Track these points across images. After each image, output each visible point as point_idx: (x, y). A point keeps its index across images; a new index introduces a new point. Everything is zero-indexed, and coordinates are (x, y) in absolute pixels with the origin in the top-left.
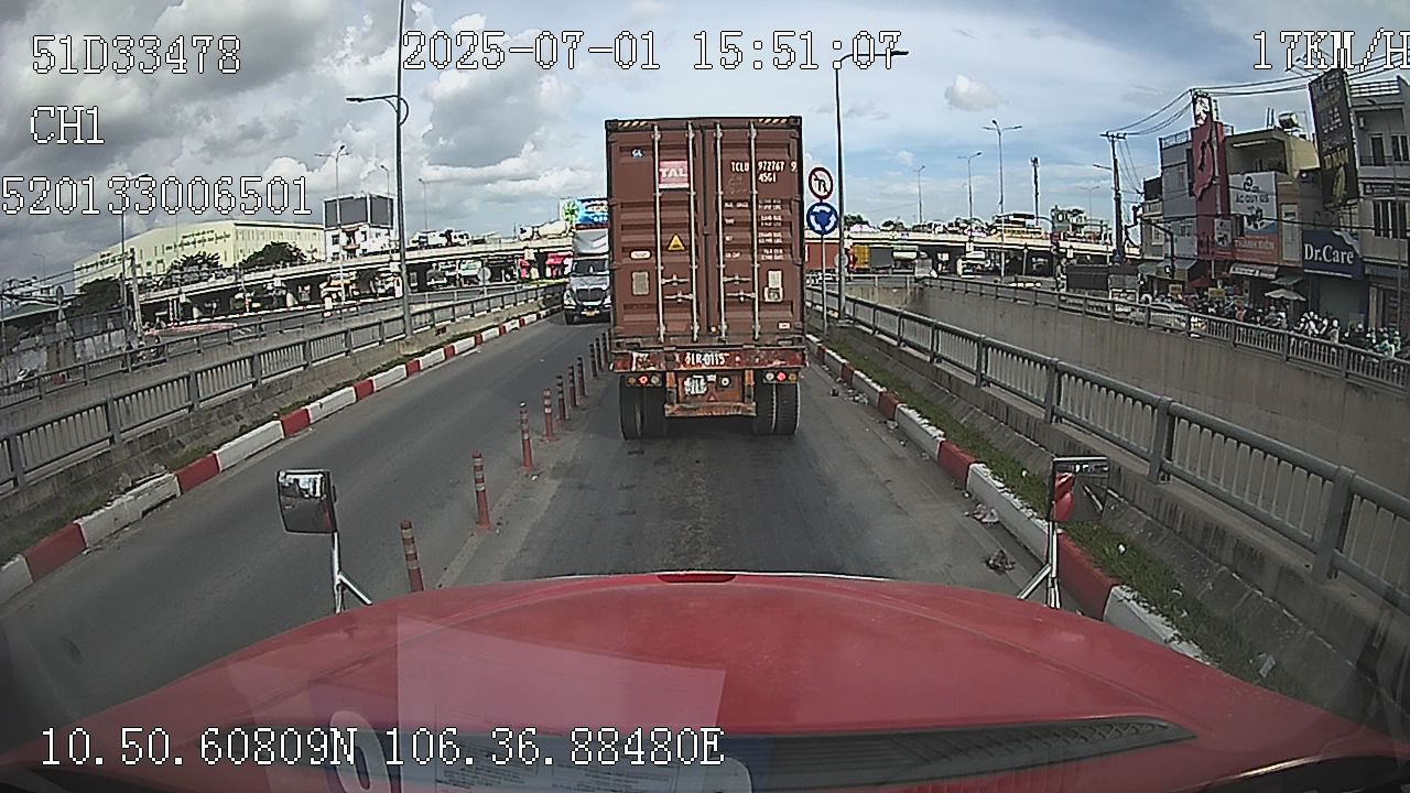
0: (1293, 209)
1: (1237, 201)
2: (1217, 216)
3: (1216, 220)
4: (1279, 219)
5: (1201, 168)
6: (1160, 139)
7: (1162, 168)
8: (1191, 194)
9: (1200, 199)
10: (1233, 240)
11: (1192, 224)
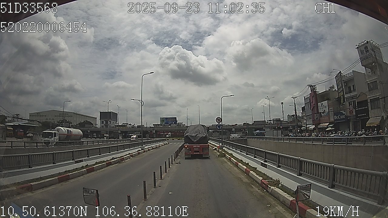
0: (332, 108)
1: (320, 109)
2: (316, 113)
3: (315, 115)
4: (329, 112)
5: (312, 103)
6: (304, 97)
7: (305, 104)
8: (311, 109)
9: (312, 110)
10: (320, 119)
11: (311, 116)
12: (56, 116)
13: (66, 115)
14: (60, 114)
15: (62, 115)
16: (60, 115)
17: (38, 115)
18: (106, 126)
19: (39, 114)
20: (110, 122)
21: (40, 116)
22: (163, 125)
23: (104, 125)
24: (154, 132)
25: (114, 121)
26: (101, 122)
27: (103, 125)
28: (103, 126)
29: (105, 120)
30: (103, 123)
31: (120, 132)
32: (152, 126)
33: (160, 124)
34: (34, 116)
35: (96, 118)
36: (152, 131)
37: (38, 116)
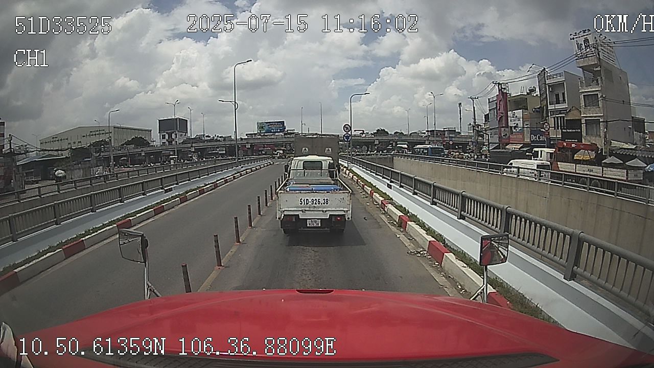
12: (84, 136)
13: (101, 132)
14: (91, 132)
15: (95, 133)
16: (91, 134)
17: (54, 139)
18: (169, 142)
19: (56, 138)
20: (176, 134)
21: (58, 141)
22: (262, 134)
23: (167, 140)
24: (249, 147)
25: (181, 133)
26: (161, 136)
27: (164, 141)
28: (165, 143)
29: (167, 133)
30: (165, 138)
31: (194, 150)
32: (243, 138)
33: (256, 132)
34: (48, 142)
35: (151, 131)
36: (246, 146)
37: (55, 141)
